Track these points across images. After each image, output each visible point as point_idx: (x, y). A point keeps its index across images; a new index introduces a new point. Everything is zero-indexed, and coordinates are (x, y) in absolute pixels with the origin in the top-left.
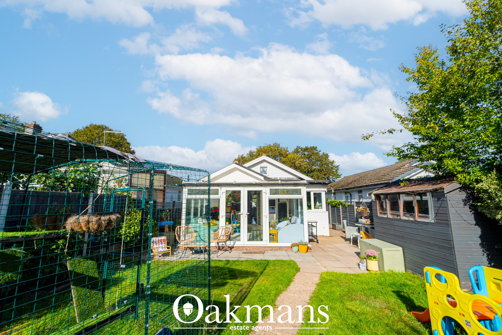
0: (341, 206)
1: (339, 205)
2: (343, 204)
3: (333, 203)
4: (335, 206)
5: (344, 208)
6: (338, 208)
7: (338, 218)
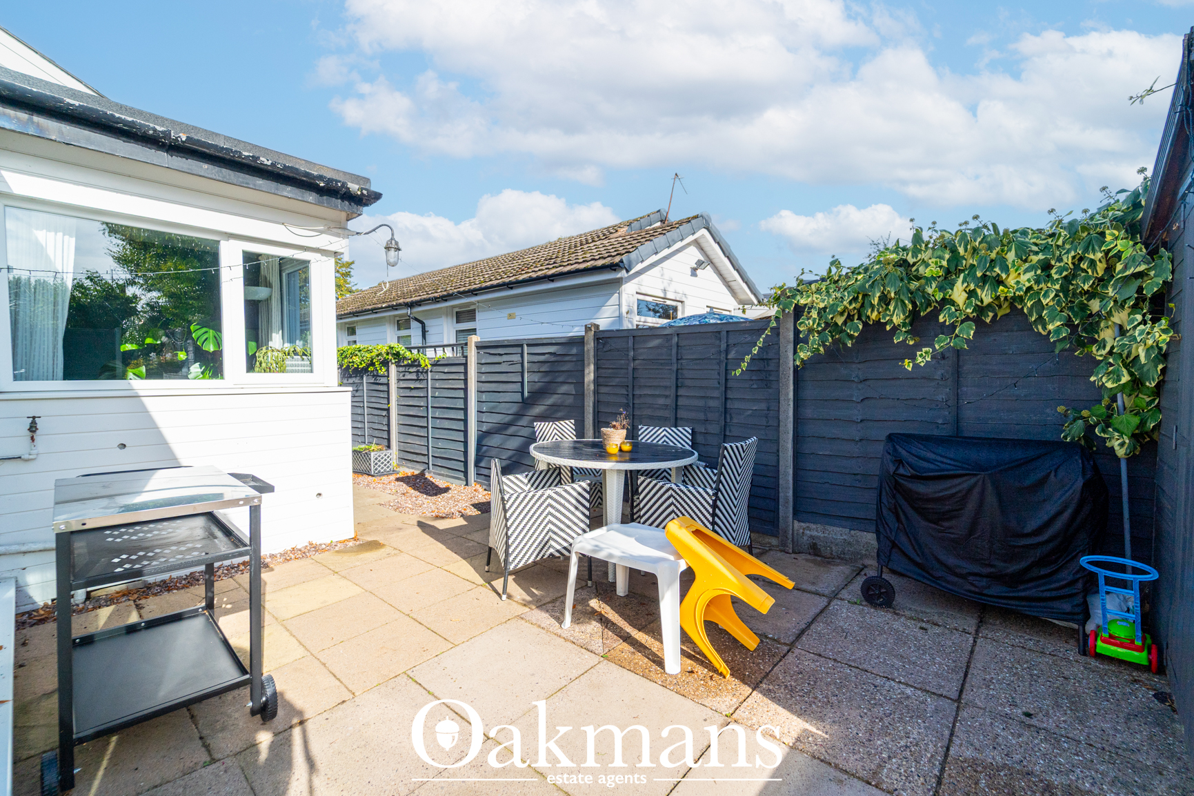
0: (393, 368)
1: (385, 363)
2: (405, 358)
3: (356, 359)
4: (365, 370)
5: (414, 377)
6: (376, 376)
7: (376, 419)
